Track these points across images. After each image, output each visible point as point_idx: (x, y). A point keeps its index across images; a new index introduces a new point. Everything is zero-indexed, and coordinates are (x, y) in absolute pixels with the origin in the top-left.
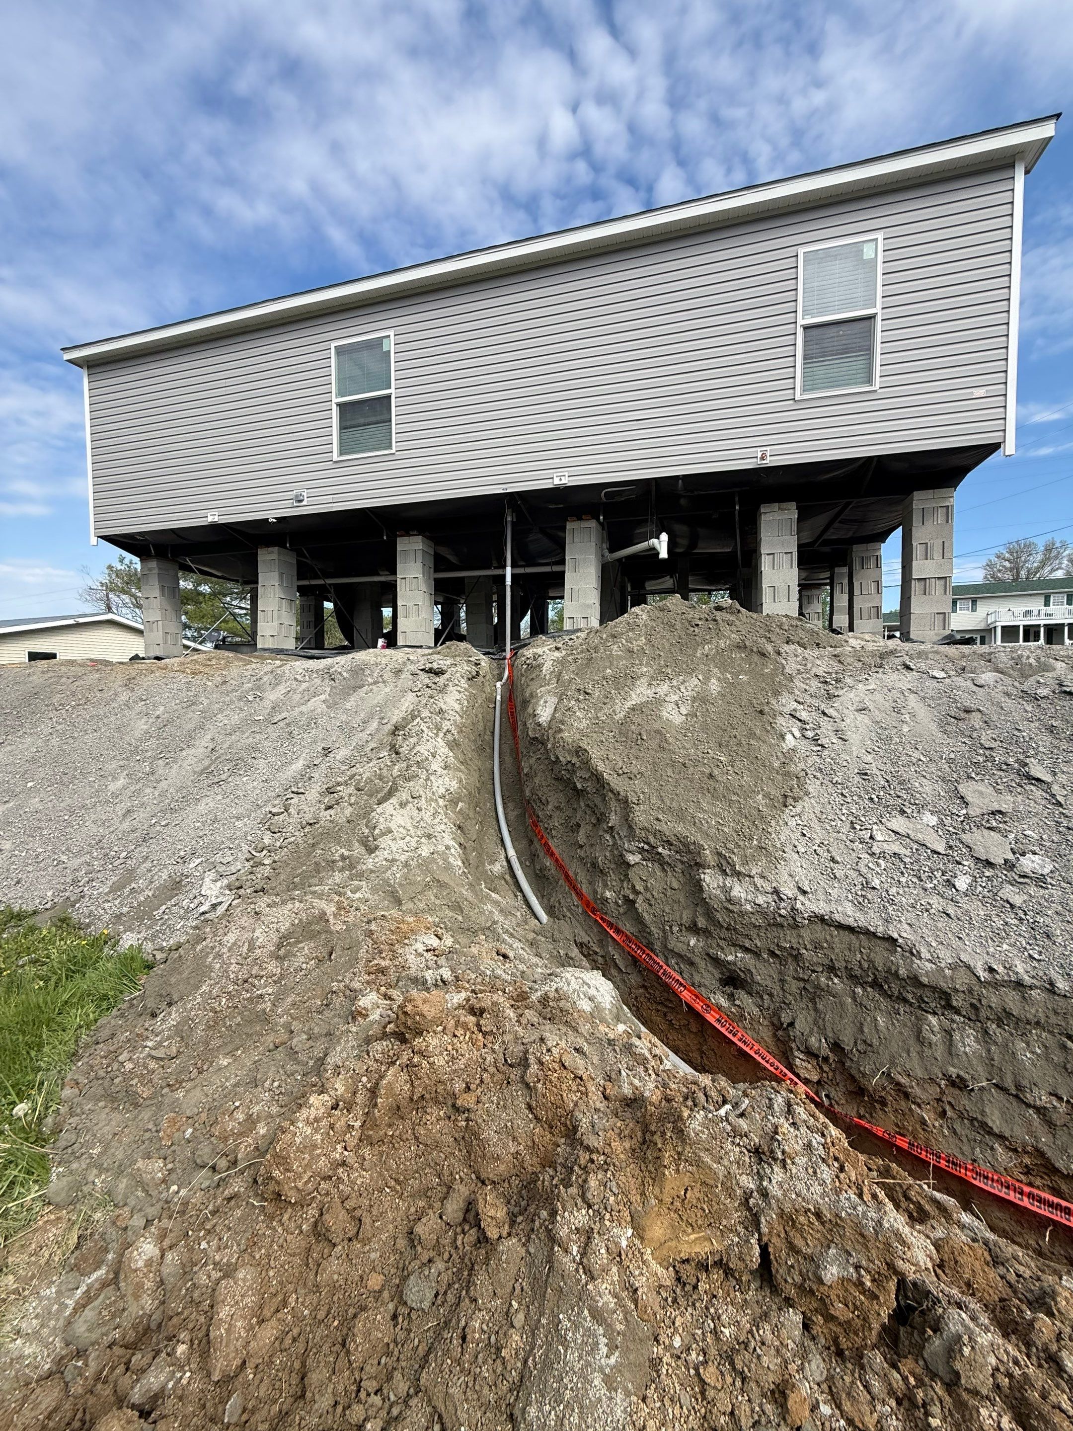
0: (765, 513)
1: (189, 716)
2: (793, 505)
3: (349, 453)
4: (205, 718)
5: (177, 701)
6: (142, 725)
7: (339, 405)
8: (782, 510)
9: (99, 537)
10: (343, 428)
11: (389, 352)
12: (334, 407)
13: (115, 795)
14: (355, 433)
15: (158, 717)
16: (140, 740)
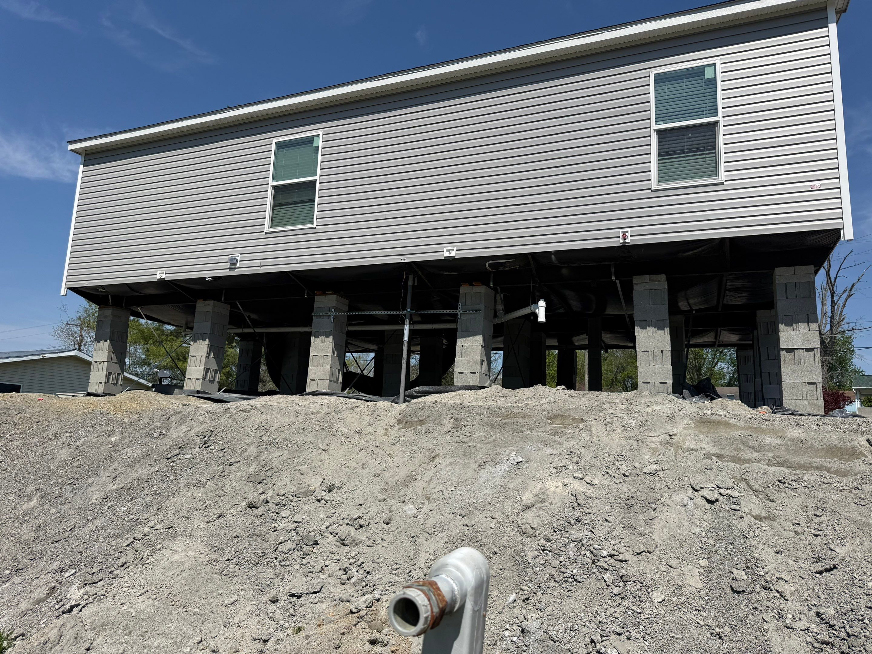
0: (637, 284)
1: (102, 449)
2: (662, 278)
3: (279, 226)
4: (114, 450)
5: (96, 435)
6: (62, 454)
7: (274, 187)
8: (653, 281)
9: (68, 288)
10: (275, 205)
11: (318, 147)
12: (270, 189)
13: (25, 514)
14: (284, 211)
15: (77, 448)
16: (58, 467)
